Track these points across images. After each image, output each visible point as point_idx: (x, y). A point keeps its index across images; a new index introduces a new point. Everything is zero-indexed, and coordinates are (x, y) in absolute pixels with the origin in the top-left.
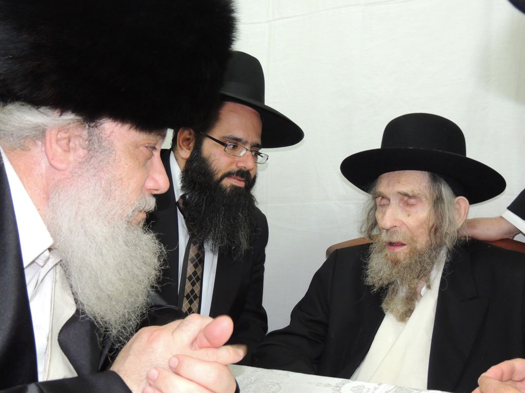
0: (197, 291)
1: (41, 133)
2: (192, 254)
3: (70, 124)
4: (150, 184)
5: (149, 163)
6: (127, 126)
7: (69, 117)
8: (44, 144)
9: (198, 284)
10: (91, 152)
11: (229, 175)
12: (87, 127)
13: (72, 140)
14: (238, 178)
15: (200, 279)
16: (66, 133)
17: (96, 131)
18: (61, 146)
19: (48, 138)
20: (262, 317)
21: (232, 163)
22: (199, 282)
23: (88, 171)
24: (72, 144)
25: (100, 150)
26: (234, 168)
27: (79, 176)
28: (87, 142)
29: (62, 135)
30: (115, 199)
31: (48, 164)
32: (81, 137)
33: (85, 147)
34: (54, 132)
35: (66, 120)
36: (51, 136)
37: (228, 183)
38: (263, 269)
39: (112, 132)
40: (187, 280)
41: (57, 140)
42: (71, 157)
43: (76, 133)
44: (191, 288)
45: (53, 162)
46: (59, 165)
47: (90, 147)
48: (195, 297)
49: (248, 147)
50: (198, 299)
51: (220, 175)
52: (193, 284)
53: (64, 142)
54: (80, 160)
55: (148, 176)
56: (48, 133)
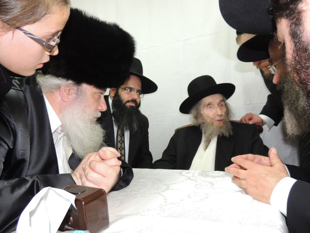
0: (123, 146)
1: (59, 87)
2: (119, 133)
3: (70, 84)
4: (100, 108)
5: (99, 100)
6: (92, 86)
7: (70, 82)
8: (60, 91)
9: (123, 144)
10: (78, 96)
11: (128, 101)
12: (77, 85)
13: (70, 90)
14: (132, 102)
15: (124, 142)
16: (68, 87)
17: (80, 87)
18: (66, 93)
19: (61, 90)
20: (150, 155)
21: (129, 97)
22: (124, 143)
23: (76, 102)
24: (70, 92)
25: (81, 95)
26: (130, 99)
27: (73, 104)
28: (76, 92)
29: (67, 88)
30: (86, 113)
31: (61, 99)
32: (74, 89)
33: (75, 93)
34: (64, 87)
35: (69, 83)
36: (63, 88)
37: (128, 105)
38: (148, 137)
39: (86, 88)
40: (118, 143)
41: (65, 90)
42: (70, 97)
43: (72, 88)
44: (120, 145)
45: (63, 99)
46: (65, 100)
47: (78, 94)
48: (123, 148)
49: (135, 91)
50: (124, 149)
51: (125, 101)
52: (121, 144)
53: (67, 91)
54: (73, 98)
55: (99, 104)
56: (61, 88)
